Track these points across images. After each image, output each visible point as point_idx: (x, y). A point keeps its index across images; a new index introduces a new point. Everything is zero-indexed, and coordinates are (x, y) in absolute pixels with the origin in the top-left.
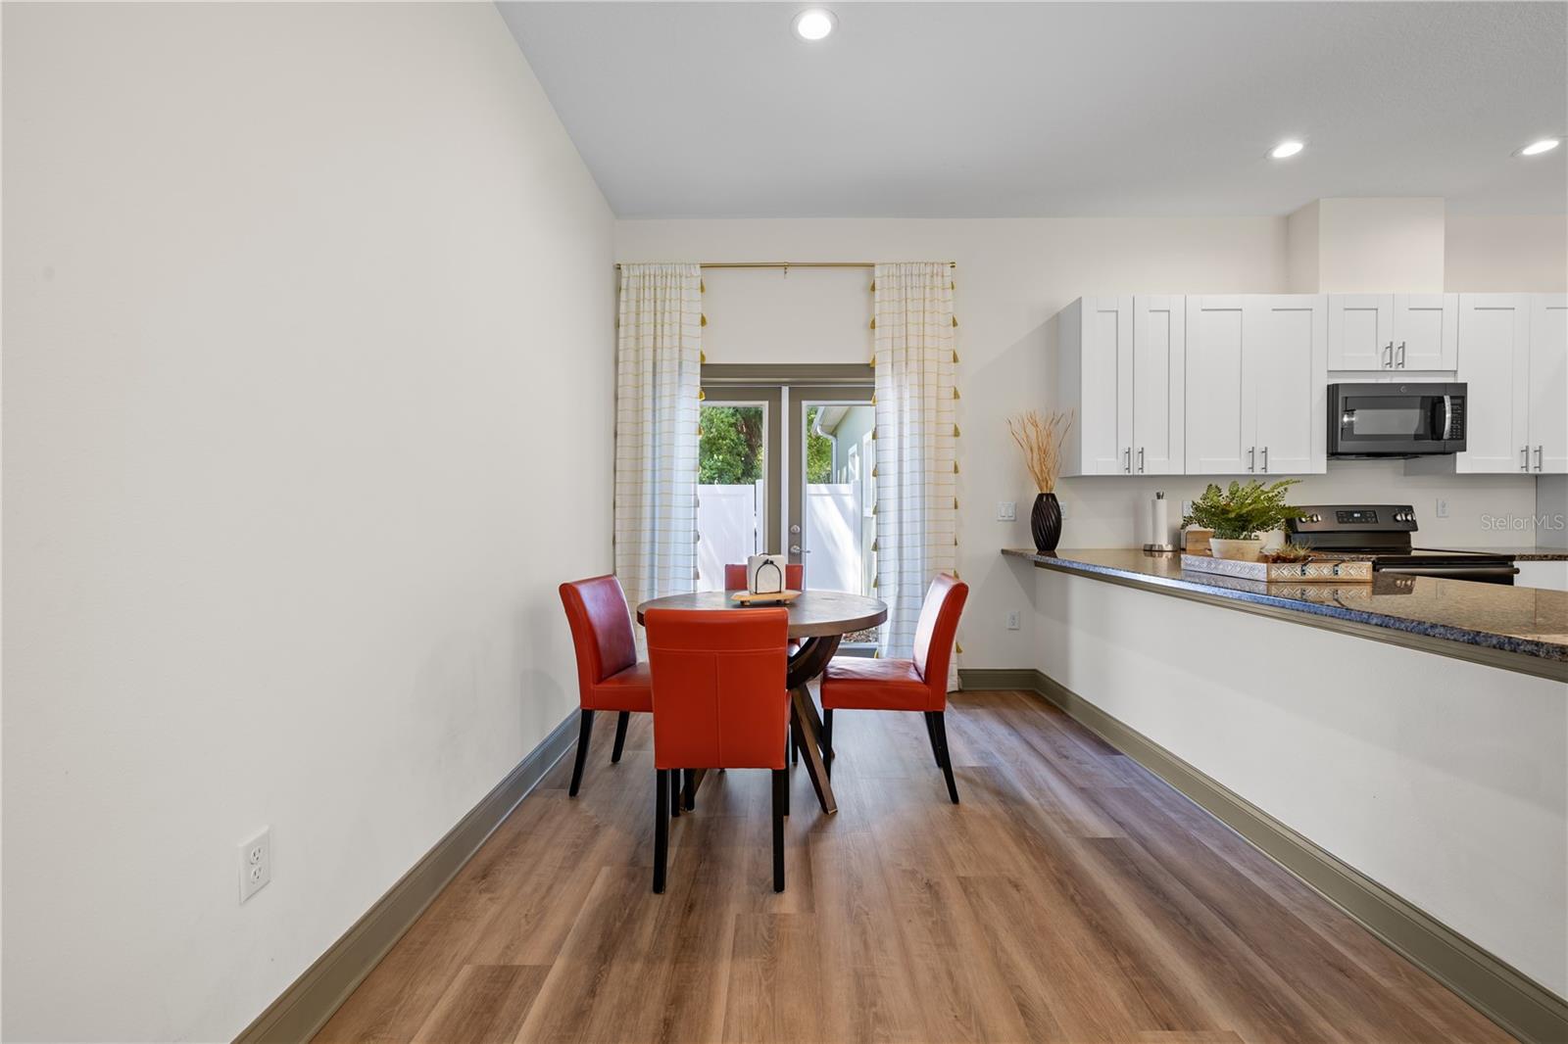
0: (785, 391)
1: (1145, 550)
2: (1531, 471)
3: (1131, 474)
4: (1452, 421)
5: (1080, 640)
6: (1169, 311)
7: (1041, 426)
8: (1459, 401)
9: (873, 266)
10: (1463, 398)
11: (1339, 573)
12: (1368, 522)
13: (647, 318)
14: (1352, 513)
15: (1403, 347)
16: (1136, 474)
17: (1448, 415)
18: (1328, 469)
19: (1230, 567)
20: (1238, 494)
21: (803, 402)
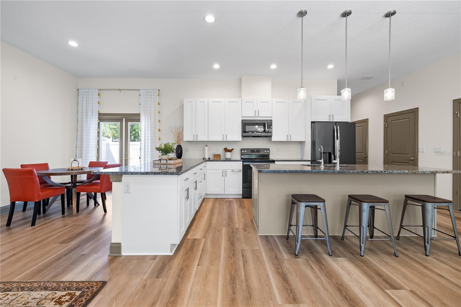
0: (124, 120)
2: (289, 140)
4: (268, 129)
6: (204, 102)
9: (139, 90)
10: (270, 123)
12: (258, 152)
13: (85, 102)
14: (255, 150)
15: (259, 111)
17: (266, 127)
18: (242, 140)
21: (128, 122)
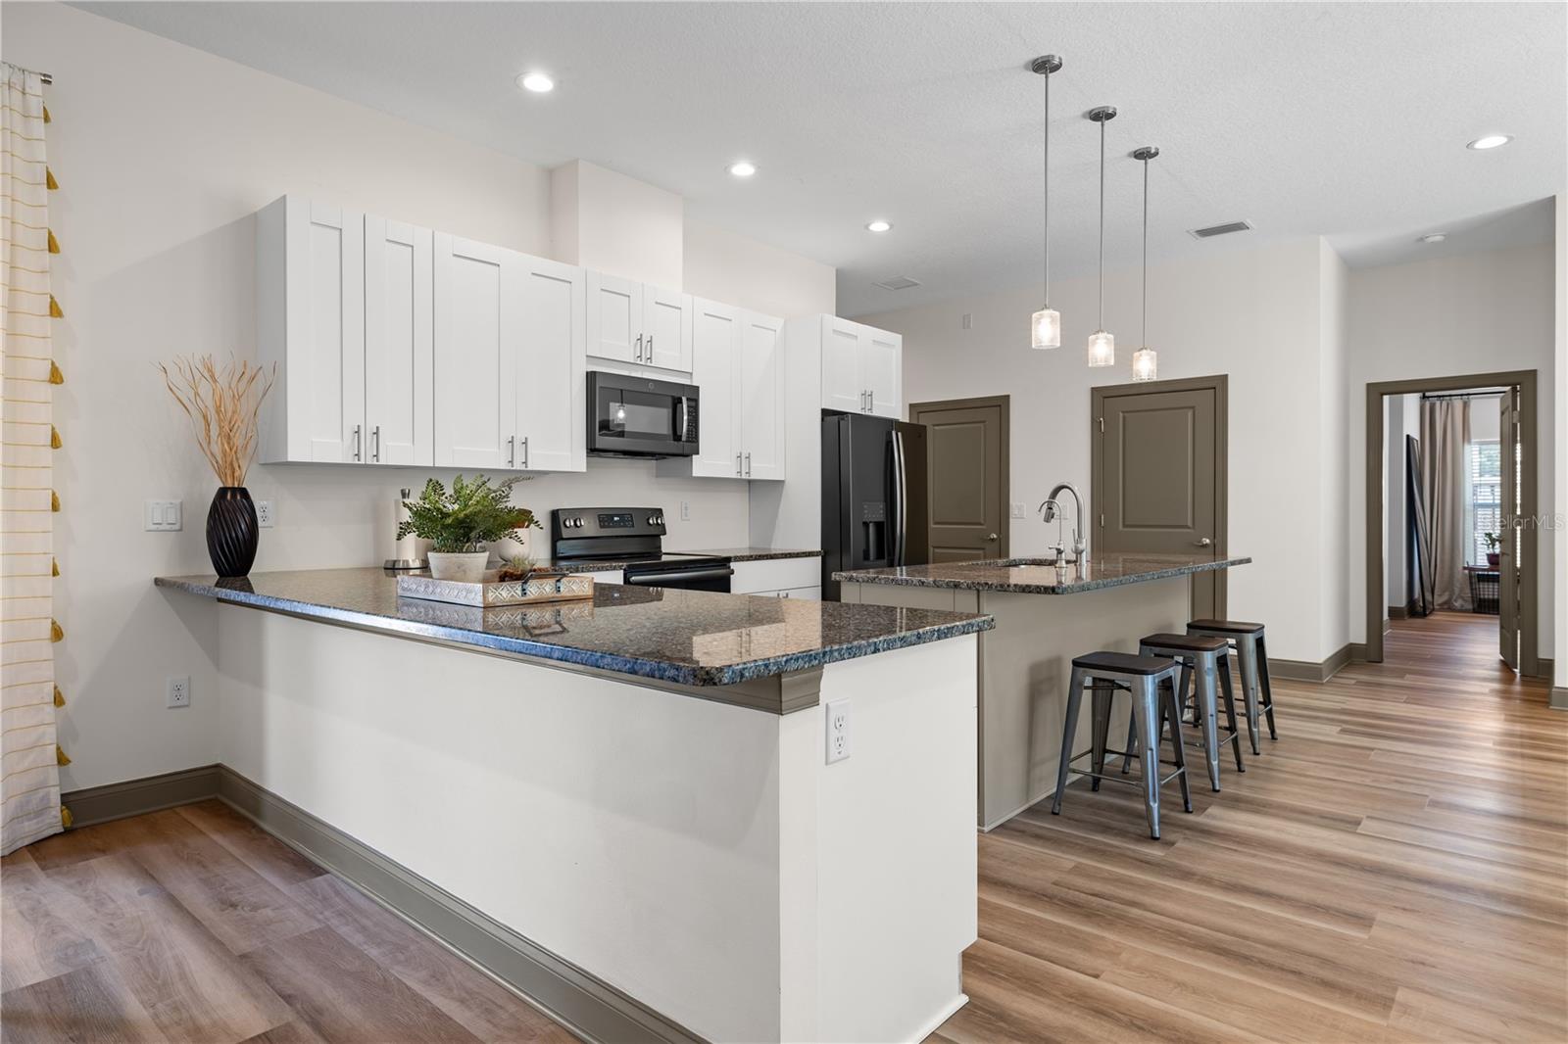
1: (385, 569)
2: (744, 476)
3: (362, 462)
4: (689, 423)
5: (278, 709)
6: (412, 247)
7: (222, 381)
8: (693, 404)
10: (696, 401)
11: (562, 589)
12: (625, 526)
14: (613, 516)
15: (651, 341)
16: (369, 462)
17: (685, 418)
18: (588, 467)
19: (450, 591)
20: (463, 493)
